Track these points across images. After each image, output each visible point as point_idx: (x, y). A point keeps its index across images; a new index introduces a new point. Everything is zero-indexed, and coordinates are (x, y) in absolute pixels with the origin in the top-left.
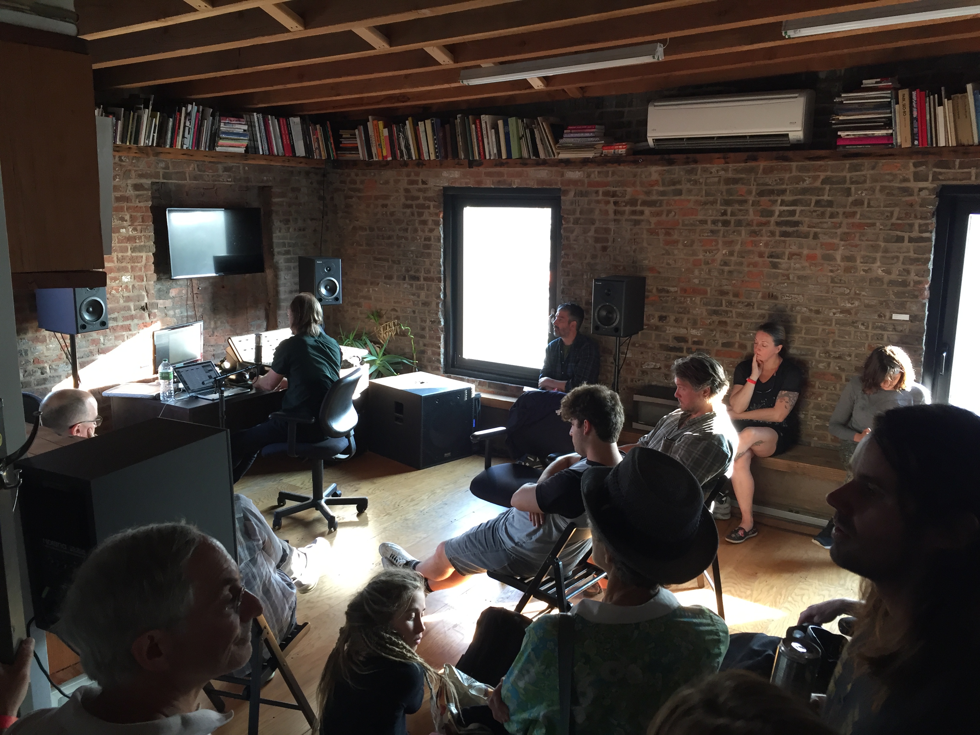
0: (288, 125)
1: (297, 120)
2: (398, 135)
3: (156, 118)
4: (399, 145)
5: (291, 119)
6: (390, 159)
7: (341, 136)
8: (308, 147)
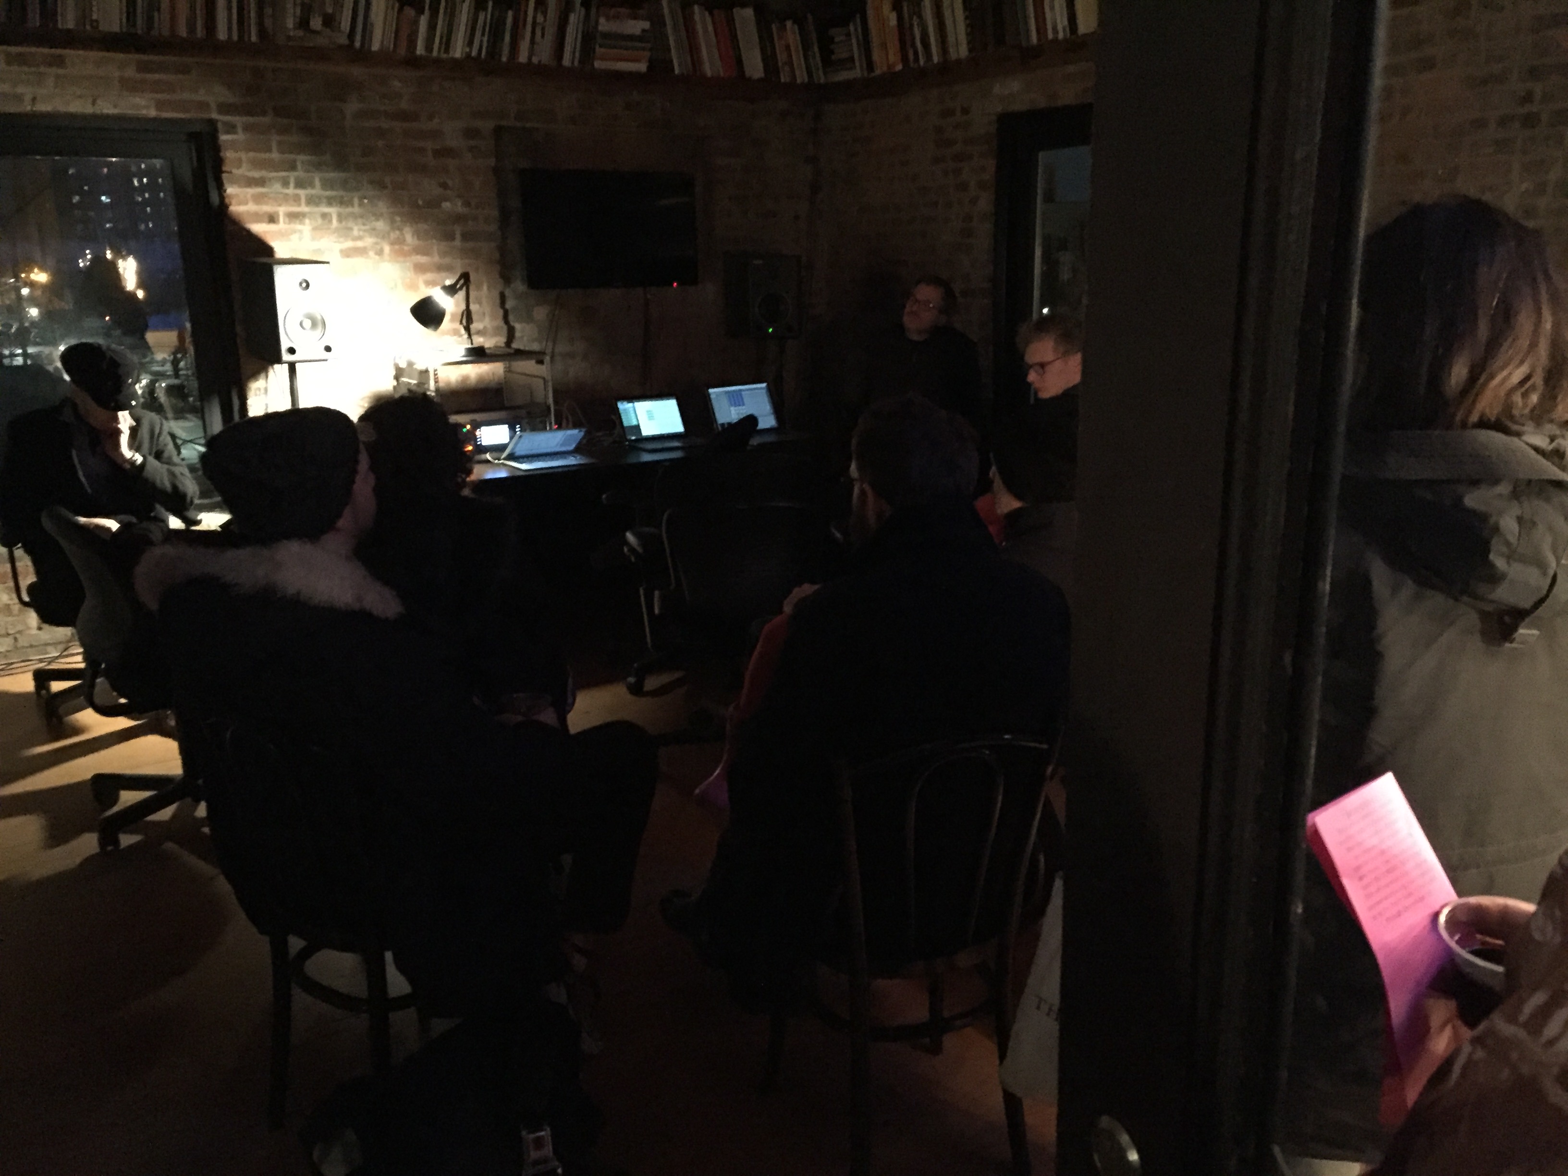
0: (731, 21)
1: (749, 12)
2: (911, 19)
4: (914, 39)
5: (737, 11)
6: (899, 67)
7: (832, 40)
8: (769, 62)
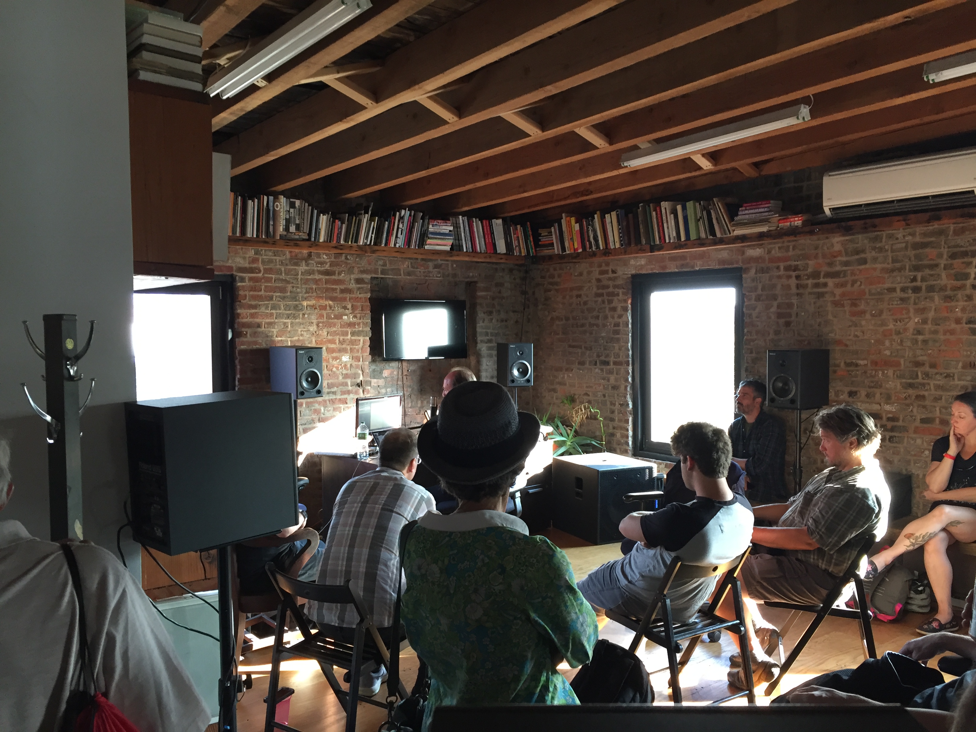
0: (491, 226)
1: (500, 221)
2: (588, 228)
3: (374, 221)
4: (589, 237)
5: (494, 221)
6: (580, 250)
7: (540, 235)
8: (509, 245)
